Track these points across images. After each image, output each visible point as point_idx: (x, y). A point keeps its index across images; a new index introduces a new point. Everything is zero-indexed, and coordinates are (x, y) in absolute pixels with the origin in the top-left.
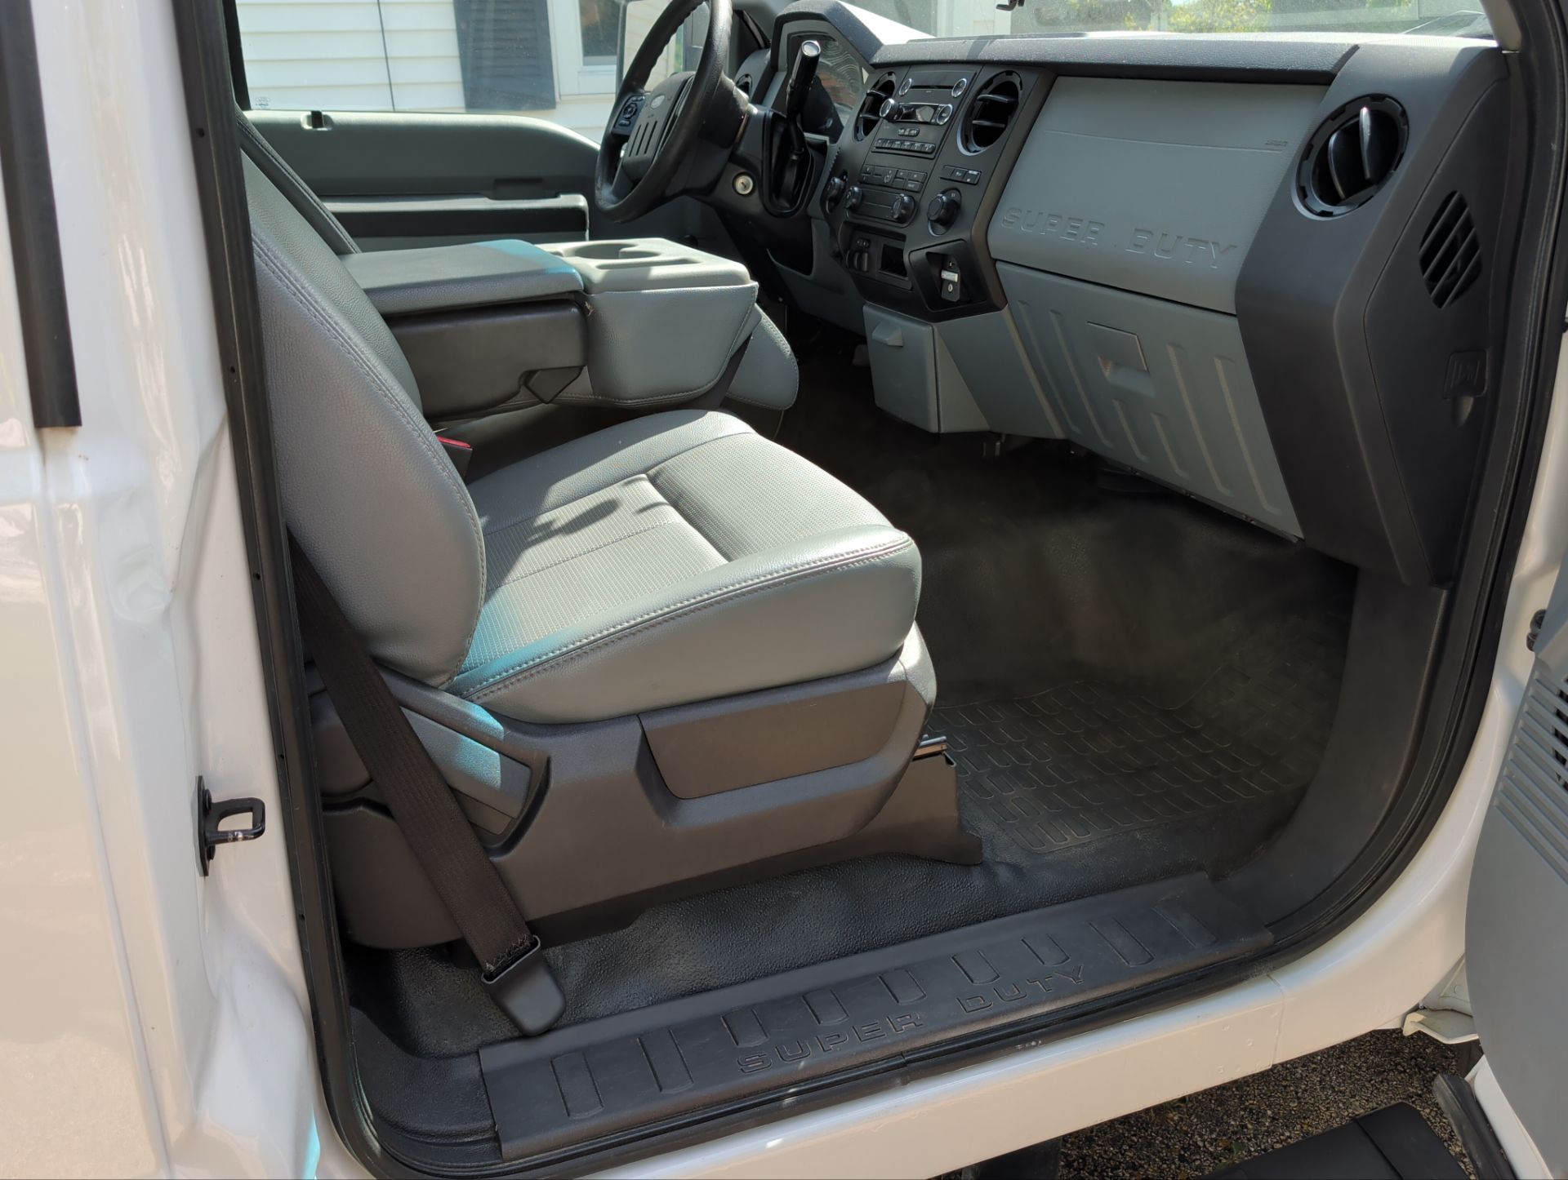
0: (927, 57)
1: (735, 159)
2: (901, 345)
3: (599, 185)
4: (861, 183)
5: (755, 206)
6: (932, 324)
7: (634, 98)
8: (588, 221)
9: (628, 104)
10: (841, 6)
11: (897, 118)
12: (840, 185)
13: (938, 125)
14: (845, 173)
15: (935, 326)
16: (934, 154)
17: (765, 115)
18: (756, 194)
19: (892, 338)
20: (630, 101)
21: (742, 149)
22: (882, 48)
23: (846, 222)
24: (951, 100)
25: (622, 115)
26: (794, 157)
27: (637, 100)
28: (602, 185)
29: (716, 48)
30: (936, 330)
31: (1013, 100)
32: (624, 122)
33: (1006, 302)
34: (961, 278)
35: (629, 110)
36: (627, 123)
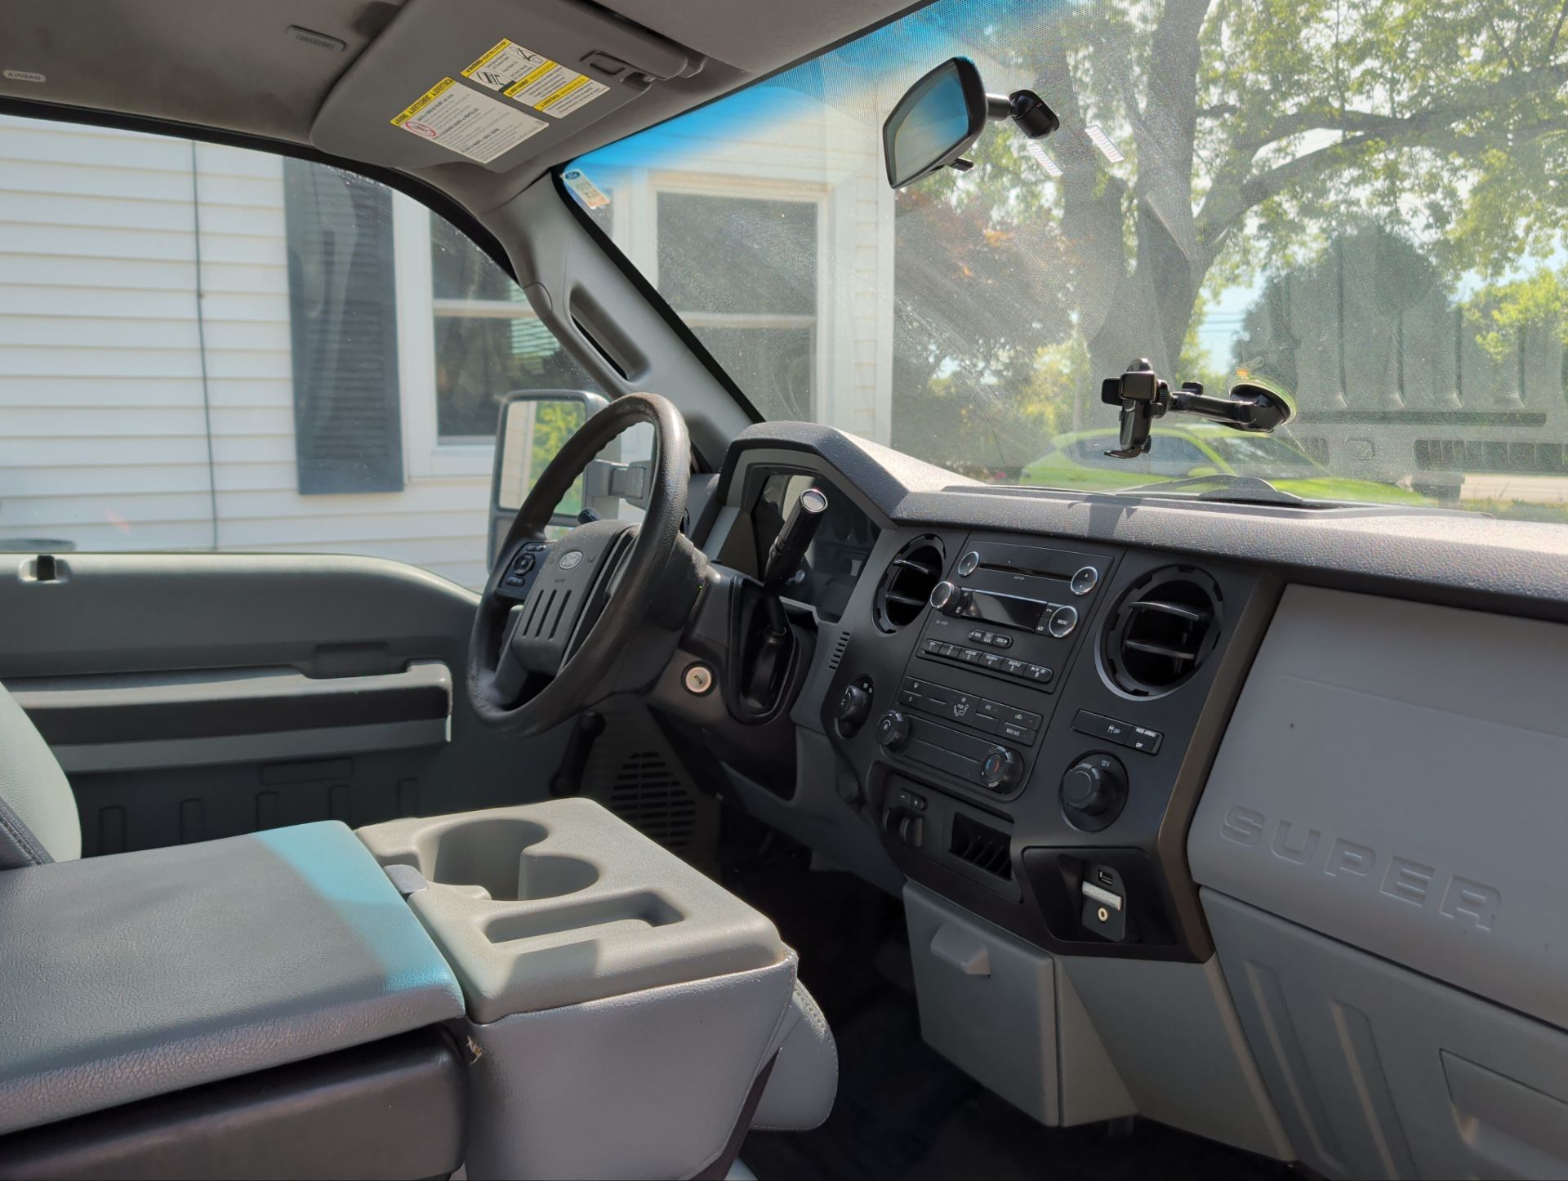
0: (1006, 523)
1: (686, 644)
2: (989, 973)
3: (473, 671)
4: (905, 706)
5: (714, 709)
6: (1054, 955)
7: (530, 547)
8: (451, 703)
9: (520, 554)
10: (840, 435)
11: (961, 611)
12: (861, 700)
13: (1052, 636)
14: (867, 679)
15: (1059, 960)
16: (1053, 683)
17: (732, 583)
18: (717, 691)
19: (973, 963)
20: (524, 551)
21: (699, 632)
22: (907, 497)
23: (878, 763)
24: (1074, 599)
25: (511, 568)
26: (771, 641)
27: (534, 550)
28: (478, 670)
29: (670, 498)
30: (1060, 968)
31: (1204, 614)
32: (515, 579)
33: (1212, 949)
34: (1128, 903)
35: (523, 563)
36: (520, 581)
